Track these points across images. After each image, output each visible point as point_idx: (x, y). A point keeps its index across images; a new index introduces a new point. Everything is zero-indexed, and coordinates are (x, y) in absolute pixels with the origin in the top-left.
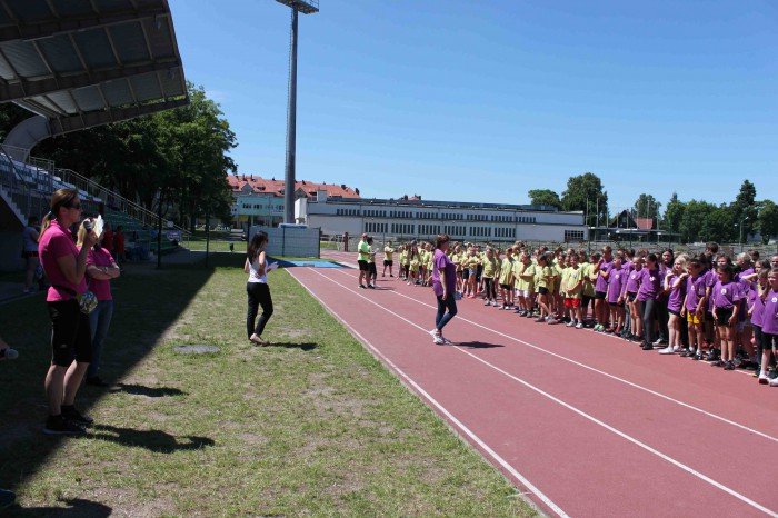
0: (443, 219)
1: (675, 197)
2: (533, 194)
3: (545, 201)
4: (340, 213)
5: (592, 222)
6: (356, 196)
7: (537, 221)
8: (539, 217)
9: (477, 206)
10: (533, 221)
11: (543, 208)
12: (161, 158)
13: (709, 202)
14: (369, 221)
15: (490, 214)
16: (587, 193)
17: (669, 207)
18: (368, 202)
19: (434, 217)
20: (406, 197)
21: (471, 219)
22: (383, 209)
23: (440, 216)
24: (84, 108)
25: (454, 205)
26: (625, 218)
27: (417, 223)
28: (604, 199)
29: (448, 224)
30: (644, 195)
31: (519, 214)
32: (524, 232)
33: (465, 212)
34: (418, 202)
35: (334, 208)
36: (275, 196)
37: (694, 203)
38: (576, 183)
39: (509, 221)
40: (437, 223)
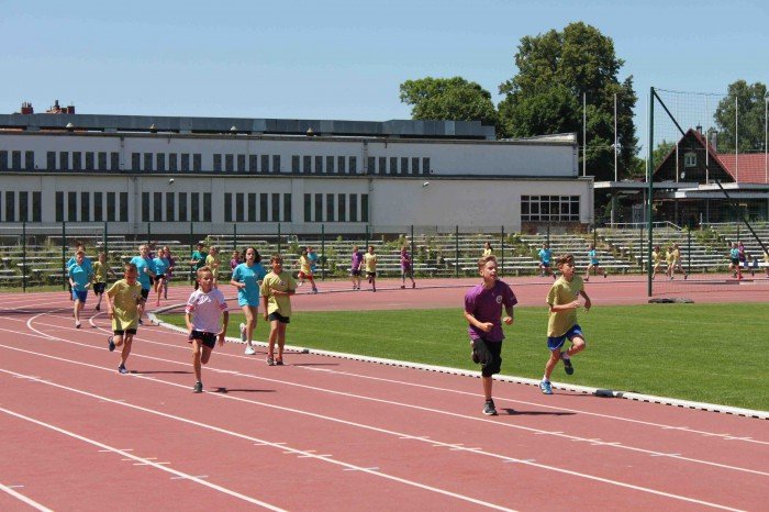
0: (135, 172)
2: (415, 91)
3: (453, 109)
5: (598, 167)
7: (435, 168)
8: (442, 156)
9: (245, 128)
10: (420, 171)
11: (450, 128)
15: (286, 150)
19: (109, 167)
20: (28, 110)
21: (226, 168)
23: (126, 163)
25: (171, 127)
26: (692, 154)
27: (50, 187)
29: (152, 185)
30: (739, 89)
31: (377, 150)
32: (394, 203)
34: (64, 121)
38: (540, 54)
39: (346, 170)
40: (116, 185)
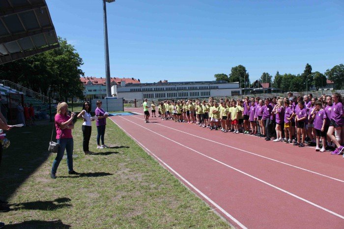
0: (177, 90)
1: (278, 73)
2: (216, 76)
3: (222, 79)
4: (132, 91)
5: (243, 86)
6: (139, 83)
7: (219, 88)
8: (220, 86)
9: (192, 83)
10: (217, 88)
11: (221, 82)
12: (49, 72)
13: (292, 74)
14: (145, 93)
15: (198, 86)
16: (240, 74)
17: (275, 77)
18: (144, 84)
19: (174, 89)
20: (161, 81)
21: (190, 89)
22: (151, 87)
24: (11, 52)
25: (182, 83)
26: (257, 84)
27: (166, 93)
28: (247, 76)
29: (180, 92)
30: (264, 73)
31: (211, 85)
32: (214, 93)
33: (187, 86)
34: (166, 83)
35: (129, 88)
36: (103, 85)
37: (286, 75)
38: (235, 70)
39: (206, 88)
40: (175, 92)
